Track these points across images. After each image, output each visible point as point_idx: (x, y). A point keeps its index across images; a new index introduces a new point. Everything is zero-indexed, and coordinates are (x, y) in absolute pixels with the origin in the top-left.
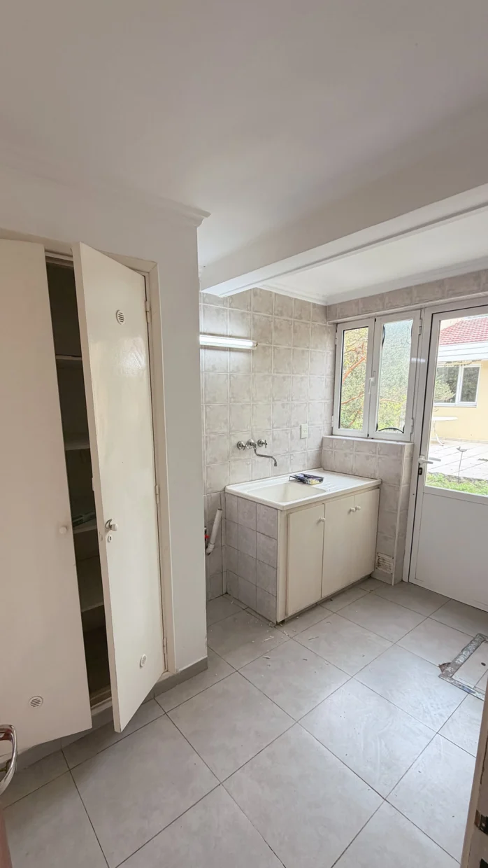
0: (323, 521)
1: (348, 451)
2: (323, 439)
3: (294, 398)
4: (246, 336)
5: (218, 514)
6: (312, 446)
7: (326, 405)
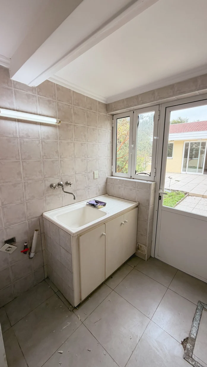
0: (104, 235)
1: (120, 185)
2: (107, 179)
3: (89, 156)
4: (53, 116)
5: (36, 233)
6: (101, 183)
7: (108, 160)
